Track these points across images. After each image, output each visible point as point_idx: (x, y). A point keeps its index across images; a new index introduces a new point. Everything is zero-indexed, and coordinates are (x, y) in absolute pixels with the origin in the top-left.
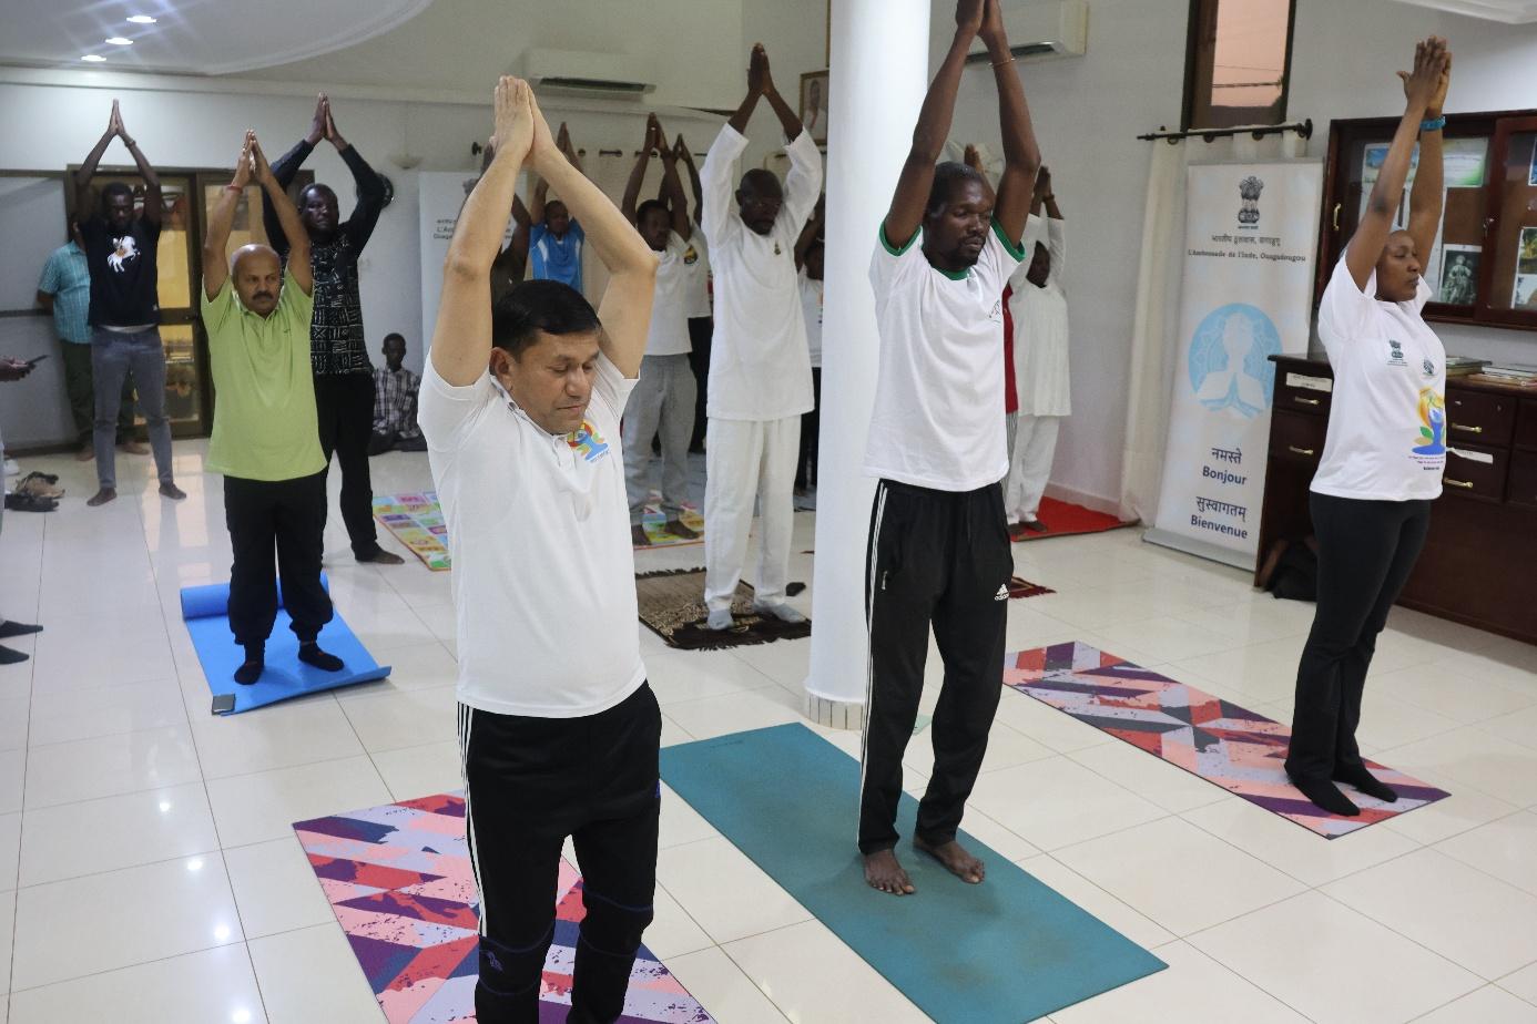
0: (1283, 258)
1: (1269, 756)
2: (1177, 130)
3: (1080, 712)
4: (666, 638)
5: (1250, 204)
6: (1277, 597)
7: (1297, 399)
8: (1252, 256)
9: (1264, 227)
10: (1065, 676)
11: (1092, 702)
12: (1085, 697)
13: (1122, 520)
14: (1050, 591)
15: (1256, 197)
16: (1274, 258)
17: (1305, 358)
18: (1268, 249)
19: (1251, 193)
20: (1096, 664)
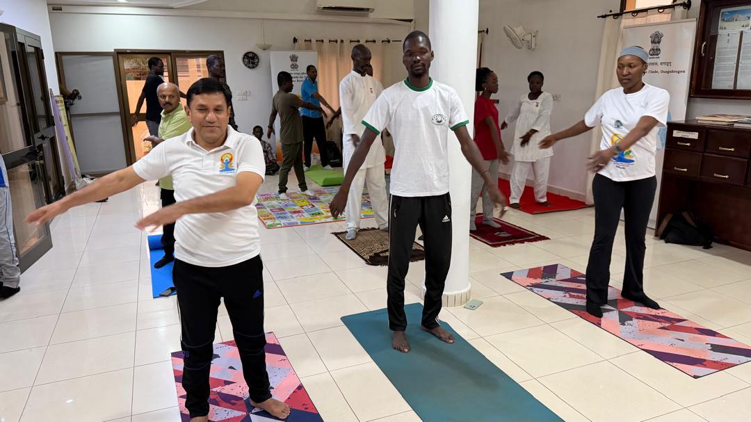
0: (673, 72)
1: (661, 328)
2: (618, 12)
3: (558, 301)
4: (366, 260)
5: (655, 46)
6: (666, 242)
7: (679, 143)
8: (656, 72)
9: (663, 57)
10: (552, 282)
11: (565, 296)
12: (561, 293)
13: (586, 203)
14: (548, 238)
15: (659, 42)
16: (668, 72)
17: (684, 122)
18: (665, 68)
19: (657, 40)
20: (568, 276)
